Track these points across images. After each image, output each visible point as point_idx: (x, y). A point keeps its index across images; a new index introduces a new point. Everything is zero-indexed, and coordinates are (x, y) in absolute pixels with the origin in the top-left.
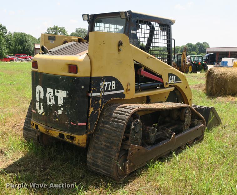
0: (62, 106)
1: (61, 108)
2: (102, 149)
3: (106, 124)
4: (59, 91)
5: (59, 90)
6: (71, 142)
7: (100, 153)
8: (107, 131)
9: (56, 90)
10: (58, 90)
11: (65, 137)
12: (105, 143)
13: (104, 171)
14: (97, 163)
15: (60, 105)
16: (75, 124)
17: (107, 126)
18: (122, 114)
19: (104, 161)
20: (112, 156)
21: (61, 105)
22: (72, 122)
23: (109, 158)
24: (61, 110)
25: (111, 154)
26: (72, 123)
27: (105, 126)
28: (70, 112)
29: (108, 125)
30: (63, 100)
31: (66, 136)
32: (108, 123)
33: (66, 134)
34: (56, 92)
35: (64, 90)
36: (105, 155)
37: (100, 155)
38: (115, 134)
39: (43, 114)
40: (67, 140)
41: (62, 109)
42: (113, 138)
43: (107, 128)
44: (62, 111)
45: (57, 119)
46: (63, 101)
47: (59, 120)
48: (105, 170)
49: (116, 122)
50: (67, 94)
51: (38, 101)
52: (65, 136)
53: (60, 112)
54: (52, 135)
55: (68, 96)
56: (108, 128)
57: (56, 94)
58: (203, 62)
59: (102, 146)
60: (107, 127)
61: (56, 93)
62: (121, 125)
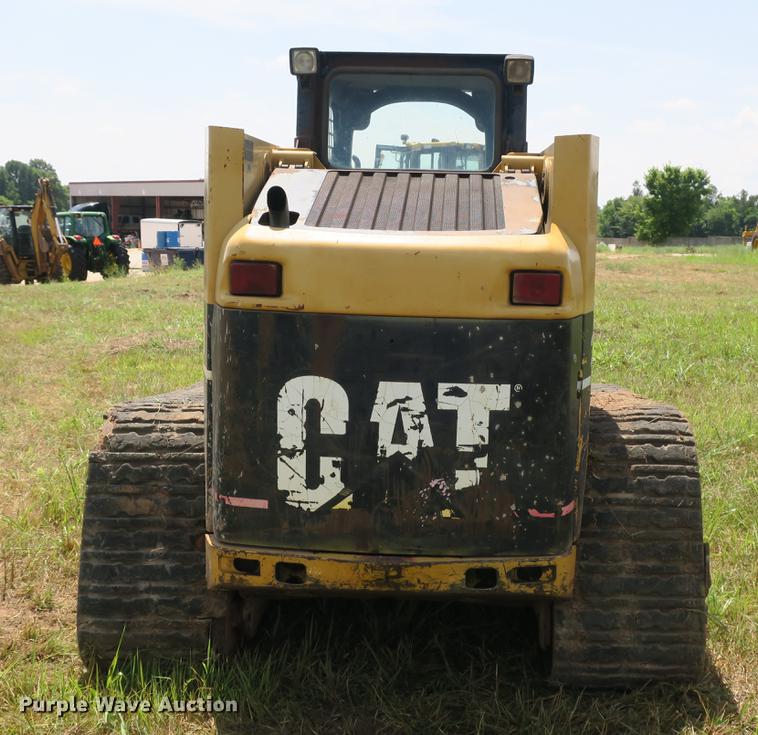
0: (479, 451)
1: (477, 461)
2: (630, 587)
3: (616, 490)
4: (463, 386)
5: (467, 381)
6: (531, 591)
7: (624, 604)
8: (630, 516)
9: (443, 387)
10: (460, 386)
11: (503, 579)
12: (634, 559)
13: (648, 666)
14: (615, 645)
15: (471, 450)
16: (549, 512)
17: (623, 495)
18: (666, 442)
19: (656, 628)
20: (684, 601)
21: (474, 446)
22: (533, 507)
23: (677, 612)
24: (473, 467)
25: (681, 595)
26: (533, 512)
27: (617, 499)
28: (526, 467)
29: (627, 492)
30: (486, 423)
31: (508, 575)
32: (623, 486)
33: (504, 565)
34: (446, 394)
35: (498, 381)
36: (647, 606)
37: (625, 612)
38: (675, 519)
39: (344, 504)
40: (514, 588)
41: (482, 462)
42: (669, 533)
43: (625, 502)
44: (481, 470)
45: (446, 513)
46: (491, 428)
47: (457, 513)
48: (656, 661)
49: (663, 474)
50: (514, 397)
51: (291, 453)
52: (502, 572)
53: (466, 479)
54: (418, 588)
55: (518, 405)
56: (631, 505)
57: (445, 403)
58: (110, 237)
59: (624, 575)
60: (627, 499)
61: (441, 397)
62: (684, 481)
